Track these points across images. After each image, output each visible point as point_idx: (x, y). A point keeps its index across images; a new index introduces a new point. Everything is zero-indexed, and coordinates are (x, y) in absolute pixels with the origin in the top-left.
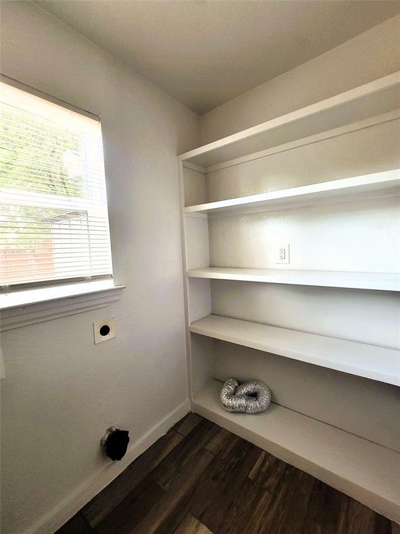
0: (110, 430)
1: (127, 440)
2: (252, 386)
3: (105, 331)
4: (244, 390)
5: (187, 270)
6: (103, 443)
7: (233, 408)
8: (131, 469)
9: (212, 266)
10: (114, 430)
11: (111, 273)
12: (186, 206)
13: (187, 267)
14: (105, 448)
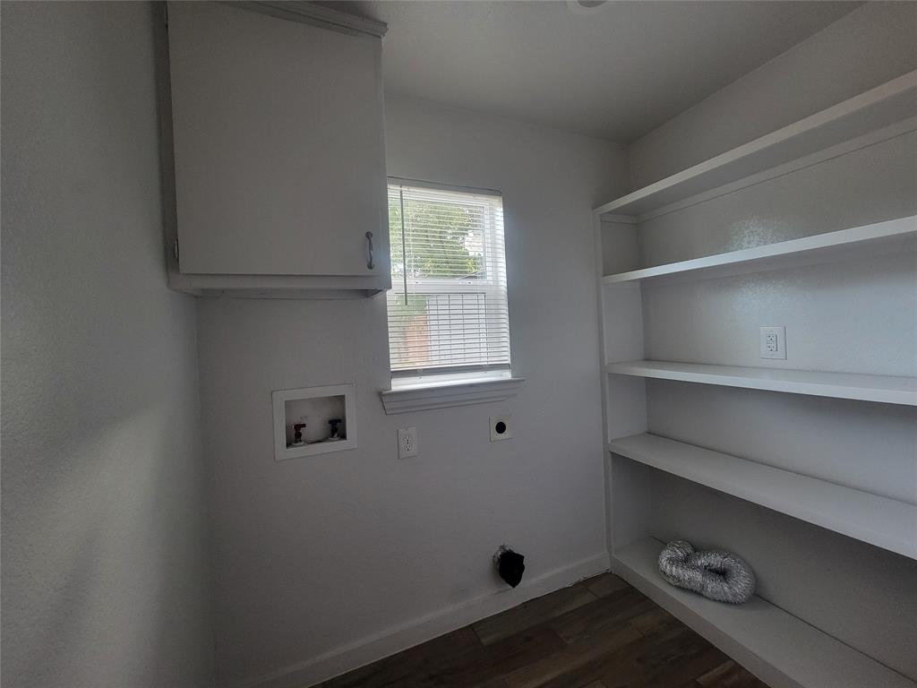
0: (502, 547)
1: (522, 568)
2: (719, 558)
3: (501, 428)
4: (702, 561)
5: (606, 363)
6: (496, 560)
7: (679, 581)
8: (526, 607)
9: (649, 359)
10: (507, 549)
11: (509, 362)
12: (605, 275)
13: (606, 359)
14: (498, 567)
